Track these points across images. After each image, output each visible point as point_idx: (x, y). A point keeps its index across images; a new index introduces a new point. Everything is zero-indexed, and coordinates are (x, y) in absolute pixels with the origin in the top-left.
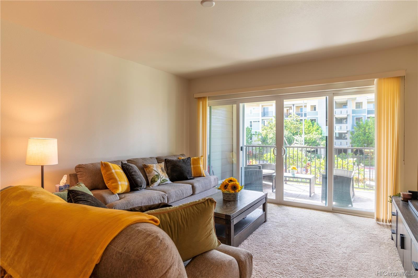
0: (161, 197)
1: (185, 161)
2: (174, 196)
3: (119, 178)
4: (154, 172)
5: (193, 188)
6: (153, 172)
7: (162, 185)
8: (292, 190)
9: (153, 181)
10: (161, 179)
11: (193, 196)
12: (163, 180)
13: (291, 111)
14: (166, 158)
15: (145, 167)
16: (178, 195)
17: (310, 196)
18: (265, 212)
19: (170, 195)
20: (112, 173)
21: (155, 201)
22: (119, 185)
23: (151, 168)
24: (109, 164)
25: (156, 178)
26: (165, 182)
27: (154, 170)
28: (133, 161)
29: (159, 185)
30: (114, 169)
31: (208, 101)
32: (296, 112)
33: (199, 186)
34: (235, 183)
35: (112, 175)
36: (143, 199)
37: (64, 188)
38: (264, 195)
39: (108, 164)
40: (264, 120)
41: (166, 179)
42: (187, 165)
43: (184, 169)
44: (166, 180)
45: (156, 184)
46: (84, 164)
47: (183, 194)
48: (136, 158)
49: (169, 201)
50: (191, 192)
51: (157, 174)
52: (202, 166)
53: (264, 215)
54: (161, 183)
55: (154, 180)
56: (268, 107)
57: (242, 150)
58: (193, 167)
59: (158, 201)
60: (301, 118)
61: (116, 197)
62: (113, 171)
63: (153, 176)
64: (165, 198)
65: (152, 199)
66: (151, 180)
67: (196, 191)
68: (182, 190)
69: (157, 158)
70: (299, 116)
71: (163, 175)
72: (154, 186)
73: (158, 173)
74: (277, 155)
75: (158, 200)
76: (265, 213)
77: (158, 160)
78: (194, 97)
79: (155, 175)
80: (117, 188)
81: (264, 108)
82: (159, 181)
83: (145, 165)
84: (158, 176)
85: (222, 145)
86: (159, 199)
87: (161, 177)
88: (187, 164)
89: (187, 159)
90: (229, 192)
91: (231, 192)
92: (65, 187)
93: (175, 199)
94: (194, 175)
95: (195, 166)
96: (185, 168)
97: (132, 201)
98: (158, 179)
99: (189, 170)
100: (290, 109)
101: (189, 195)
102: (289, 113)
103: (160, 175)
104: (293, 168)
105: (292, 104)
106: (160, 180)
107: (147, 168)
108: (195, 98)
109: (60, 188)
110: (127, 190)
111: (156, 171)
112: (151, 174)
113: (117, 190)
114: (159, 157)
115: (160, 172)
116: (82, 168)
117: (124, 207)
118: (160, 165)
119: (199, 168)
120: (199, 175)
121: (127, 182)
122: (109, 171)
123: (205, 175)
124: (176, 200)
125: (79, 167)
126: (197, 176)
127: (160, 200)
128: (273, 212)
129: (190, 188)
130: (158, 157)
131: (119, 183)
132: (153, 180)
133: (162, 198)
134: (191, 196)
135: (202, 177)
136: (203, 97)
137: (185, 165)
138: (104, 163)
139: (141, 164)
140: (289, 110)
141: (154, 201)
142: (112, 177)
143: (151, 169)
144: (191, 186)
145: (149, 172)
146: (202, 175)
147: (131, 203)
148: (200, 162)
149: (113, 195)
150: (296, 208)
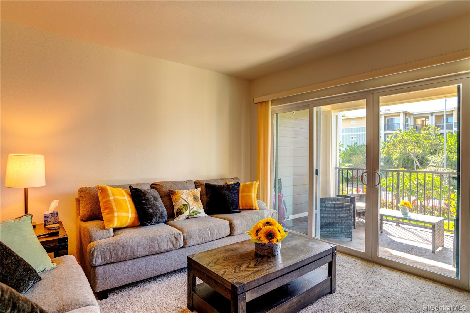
0: (172, 237)
1: (231, 187)
2: (196, 237)
3: (117, 208)
4: (182, 200)
5: (231, 226)
6: (180, 201)
7: (193, 218)
8: (403, 237)
9: (179, 213)
10: (190, 210)
11: (231, 237)
12: (193, 212)
13: (428, 122)
14: (207, 182)
15: (172, 194)
16: (203, 235)
17: (434, 252)
18: (330, 277)
19: (190, 234)
20: (109, 201)
21: (162, 242)
22: (115, 217)
23: (179, 195)
24: (108, 188)
25: (183, 209)
26: (196, 215)
27: (182, 198)
28: (159, 185)
29: (187, 218)
30: (114, 195)
31: (272, 105)
32: (435, 124)
33: (242, 224)
34: (273, 228)
35: (109, 203)
36: (142, 239)
37: (50, 217)
38: (330, 249)
39: (106, 188)
40: (388, 135)
41: (198, 210)
42: (232, 193)
43: (227, 197)
44: (198, 212)
45: (182, 217)
46: (88, 186)
47: (213, 234)
48: (164, 181)
49: (188, 243)
50: (228, 232)
51: (185, 203)
52: (256, 196)
53: (329, 282)
54: (191, 215)
55: (181, 211)
56: (393, 119)
57: (317, 174)
58: (242, 196)
59: (168, 243)
60: (441, 131)
61: (108, 233)
62: (111, 198)
63: (180, 206)
64: (179, 239)
65: (156, 240)
66: (177, 211)
67: (236, 230)
68: (211, 229)
69: (195, 183)
70: (439, 129)
71: (195, 205)
72: (179, 219)
73: (187, 202)
74: (368, 183)
75: (168, 241)
76: (331, 279)
77: (197, 184)
78: (254, 102)
79: (183, 205)
80: (110, 221)
81: (388, 120)
82: (186, 213)
83: (172, 191)
84: (186, 206)
85: (294, 166)
86: (169, 239)
87: (191, 208)
88: (232, 191)
89: (233, 185)
90: (261, 242)
91: (263, 242)
92: (52, 215)
93: (197, 241)
94: (242, 207)
95: (244, 194)
96: (229, 197)
97: (123, 241)
98: (186, 210)
99: (233, 200)
100: (426, 119)
101: (223, 235)
102: (425, 125)
103: (189, 205)
104: (403, 205)
105: (429, 113)
106: (189, 212)
107: (173, 195)
108: (256, 103)
109: (45, 216)
110: (133, 223)
111: (184, 199)
112: (177, 203)
113: (110, 224)
114: (199, 180)
115: (191, 200)
116: (83, 192)
117: (110, 248)
118: (192, 191)
119: (250, 197)
120: (249, 208)
121: (132, 213)
122: (106, 198)
123: (258, 208)
124: (199, 242)
125: (81, 191)
126: (246, 208)
127: (171, 241)
128: (353, 275)
129: (226, 226)
130: (197, 181)
131: (116, 214)
132: (179, 211)
133: (174, 238)
134: (229, 237)
135: (254, 210)
136: (264, 101)
137: (230, 192)
138: (101, 187)
139: (166, 189)
140: (425, 121)
141: (160, 242)
142: (108, 206)
143: (178, 197)
144: (228, 223)
145: (175, 200)
146: (254, 208)
147: (121, 243)
148: (253, 189)
149: (104, 230)
150: (398, 273)
